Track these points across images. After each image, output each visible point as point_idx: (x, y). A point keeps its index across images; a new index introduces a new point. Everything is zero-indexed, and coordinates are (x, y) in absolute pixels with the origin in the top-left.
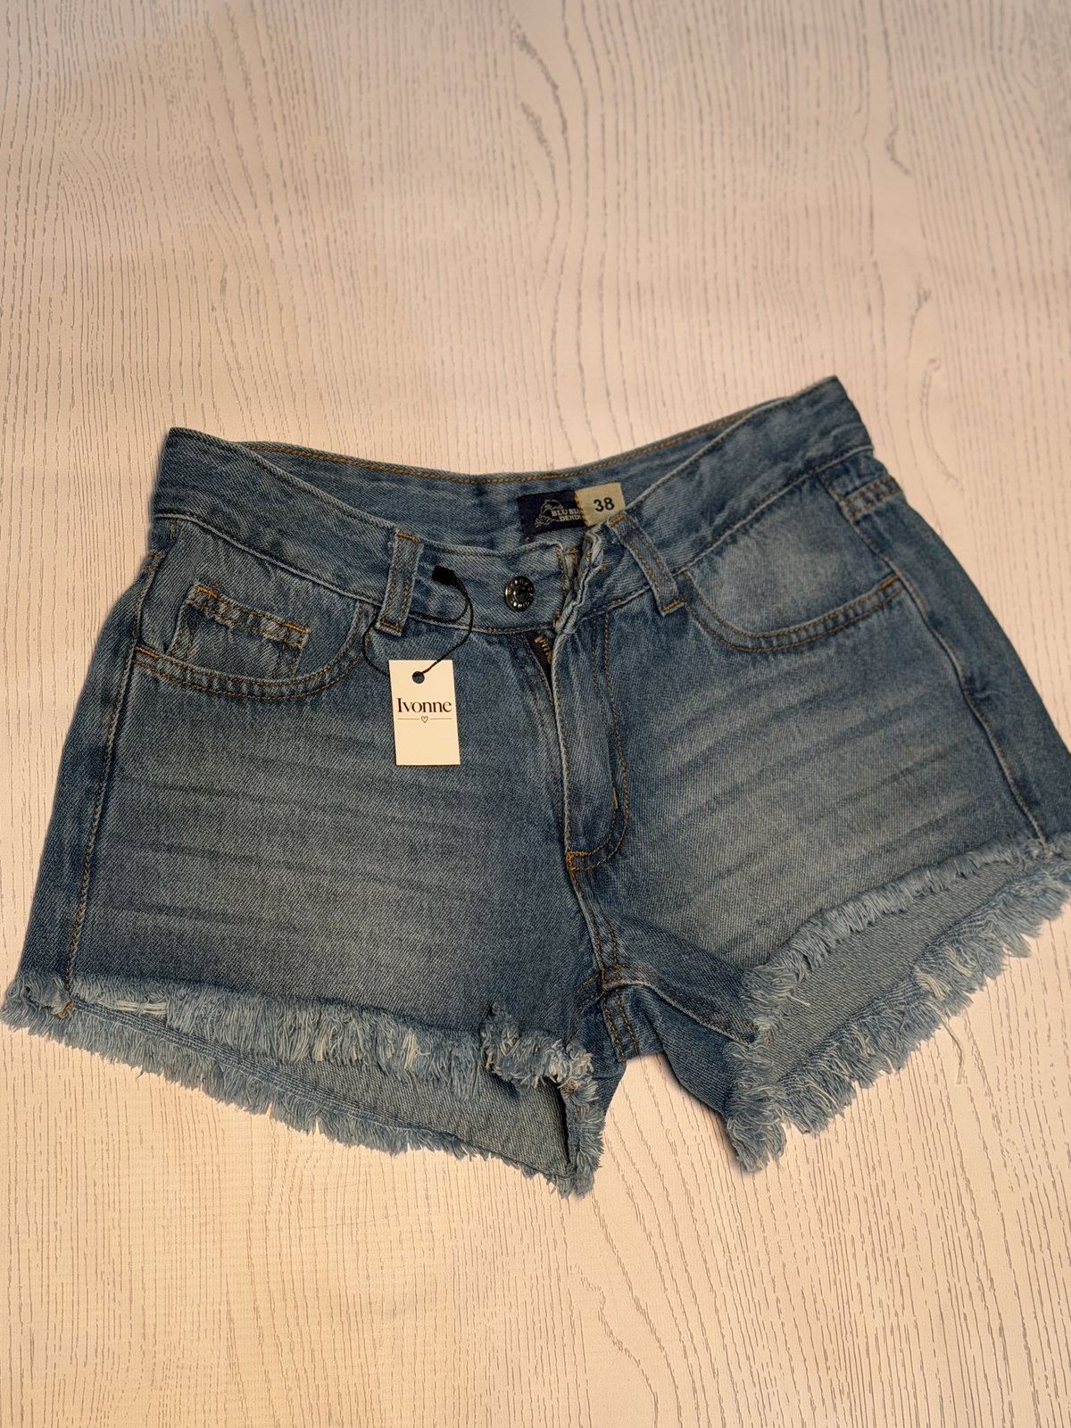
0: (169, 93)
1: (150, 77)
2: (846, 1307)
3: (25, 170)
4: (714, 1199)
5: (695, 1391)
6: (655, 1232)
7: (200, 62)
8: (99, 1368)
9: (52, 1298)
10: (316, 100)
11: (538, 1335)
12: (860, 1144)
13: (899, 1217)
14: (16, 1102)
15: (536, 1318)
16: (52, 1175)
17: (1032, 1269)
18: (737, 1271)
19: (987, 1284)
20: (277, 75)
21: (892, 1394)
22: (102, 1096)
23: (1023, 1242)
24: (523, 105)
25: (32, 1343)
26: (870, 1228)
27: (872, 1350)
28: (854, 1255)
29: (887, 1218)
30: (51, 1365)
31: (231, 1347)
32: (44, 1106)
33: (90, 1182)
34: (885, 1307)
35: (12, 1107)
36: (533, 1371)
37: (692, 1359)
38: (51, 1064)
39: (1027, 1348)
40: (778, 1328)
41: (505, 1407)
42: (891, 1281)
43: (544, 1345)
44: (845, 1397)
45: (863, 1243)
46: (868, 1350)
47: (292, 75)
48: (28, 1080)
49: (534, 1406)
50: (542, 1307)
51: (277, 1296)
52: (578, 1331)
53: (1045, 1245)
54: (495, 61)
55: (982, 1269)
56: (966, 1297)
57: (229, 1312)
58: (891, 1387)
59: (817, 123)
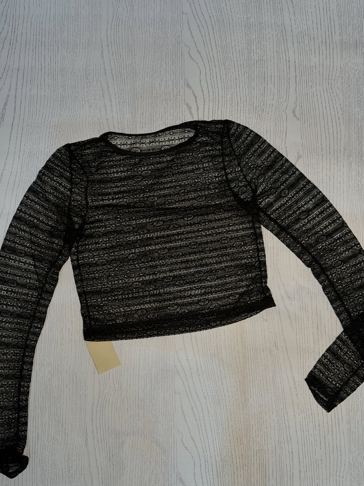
0: (89, 104)
1: (85, 100)
2: (249, 443)
3: (51, 128)
4: (215, 412)
5: (205, 462)
6: (198, 420)
7: (98, 95)
8: (54, 443)
9: (43, 425)
10: (129, 105)
11: (165, 443)
12: (257, 400)
13: (266, 420)
14: (37, 375)
15: (165, 439)
16: (45, 394)
17: (303, 437)
18: (220, 432)
19: (289, 440)
20: (119, 98)
21: (259, 467)
22: (58, 374)
23: (301, 429)
24: (186, 103)
25: (38, 435)
26: (258, 423)
27: (255, 455)
28: (252, 429)
29: (262, 420)
30: (42, 441)
31: (86, 440)
32: (44, 377)
33: (54, 396)
34: (260, 444)
35: (36, 376)
36: (163, 453)
37: (205, 453)
38: (46, 366)
39: (299, 458)
40: (229, 447)
41: (155, 461)
42: (262, 437)
43: (166, 446)
44: (246, 467)
45: (255, 426)
46: (254, 455)
47: (123, 98)
48: (40, 370)
49: (163, 462)
50: (166, 437)
51: (99, 429)
52: (175, 443)
53: (307, 430)
54: (179, 91)
55: (288, 436)
56: (283, 443)
57: (86, 432)
58: (259, 465)
59: (272, 105)
